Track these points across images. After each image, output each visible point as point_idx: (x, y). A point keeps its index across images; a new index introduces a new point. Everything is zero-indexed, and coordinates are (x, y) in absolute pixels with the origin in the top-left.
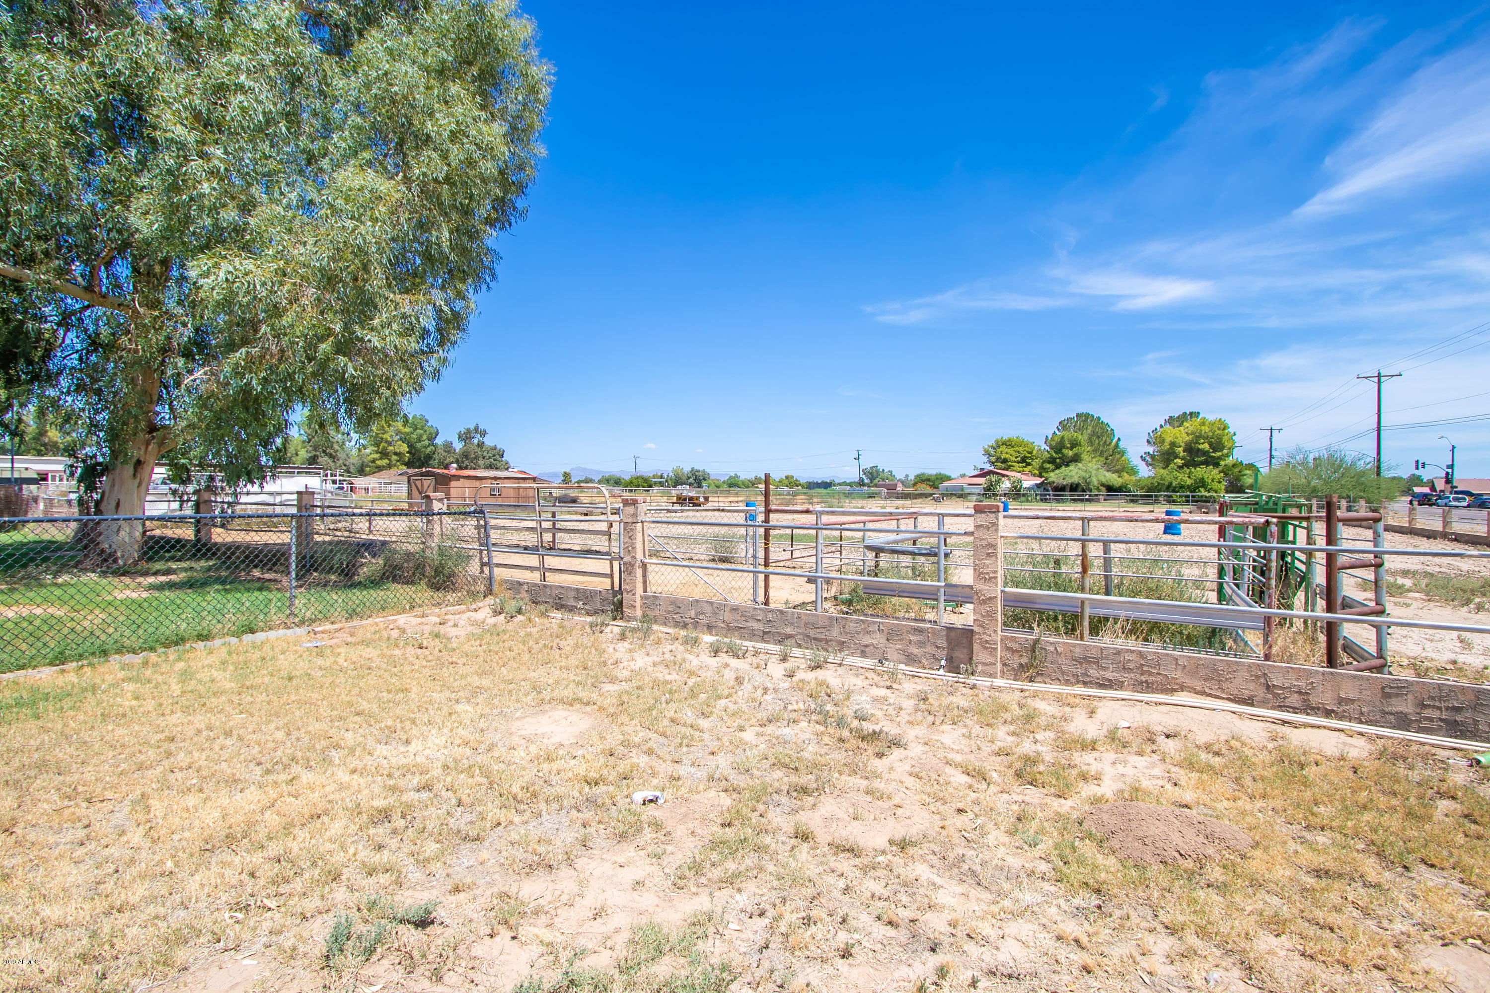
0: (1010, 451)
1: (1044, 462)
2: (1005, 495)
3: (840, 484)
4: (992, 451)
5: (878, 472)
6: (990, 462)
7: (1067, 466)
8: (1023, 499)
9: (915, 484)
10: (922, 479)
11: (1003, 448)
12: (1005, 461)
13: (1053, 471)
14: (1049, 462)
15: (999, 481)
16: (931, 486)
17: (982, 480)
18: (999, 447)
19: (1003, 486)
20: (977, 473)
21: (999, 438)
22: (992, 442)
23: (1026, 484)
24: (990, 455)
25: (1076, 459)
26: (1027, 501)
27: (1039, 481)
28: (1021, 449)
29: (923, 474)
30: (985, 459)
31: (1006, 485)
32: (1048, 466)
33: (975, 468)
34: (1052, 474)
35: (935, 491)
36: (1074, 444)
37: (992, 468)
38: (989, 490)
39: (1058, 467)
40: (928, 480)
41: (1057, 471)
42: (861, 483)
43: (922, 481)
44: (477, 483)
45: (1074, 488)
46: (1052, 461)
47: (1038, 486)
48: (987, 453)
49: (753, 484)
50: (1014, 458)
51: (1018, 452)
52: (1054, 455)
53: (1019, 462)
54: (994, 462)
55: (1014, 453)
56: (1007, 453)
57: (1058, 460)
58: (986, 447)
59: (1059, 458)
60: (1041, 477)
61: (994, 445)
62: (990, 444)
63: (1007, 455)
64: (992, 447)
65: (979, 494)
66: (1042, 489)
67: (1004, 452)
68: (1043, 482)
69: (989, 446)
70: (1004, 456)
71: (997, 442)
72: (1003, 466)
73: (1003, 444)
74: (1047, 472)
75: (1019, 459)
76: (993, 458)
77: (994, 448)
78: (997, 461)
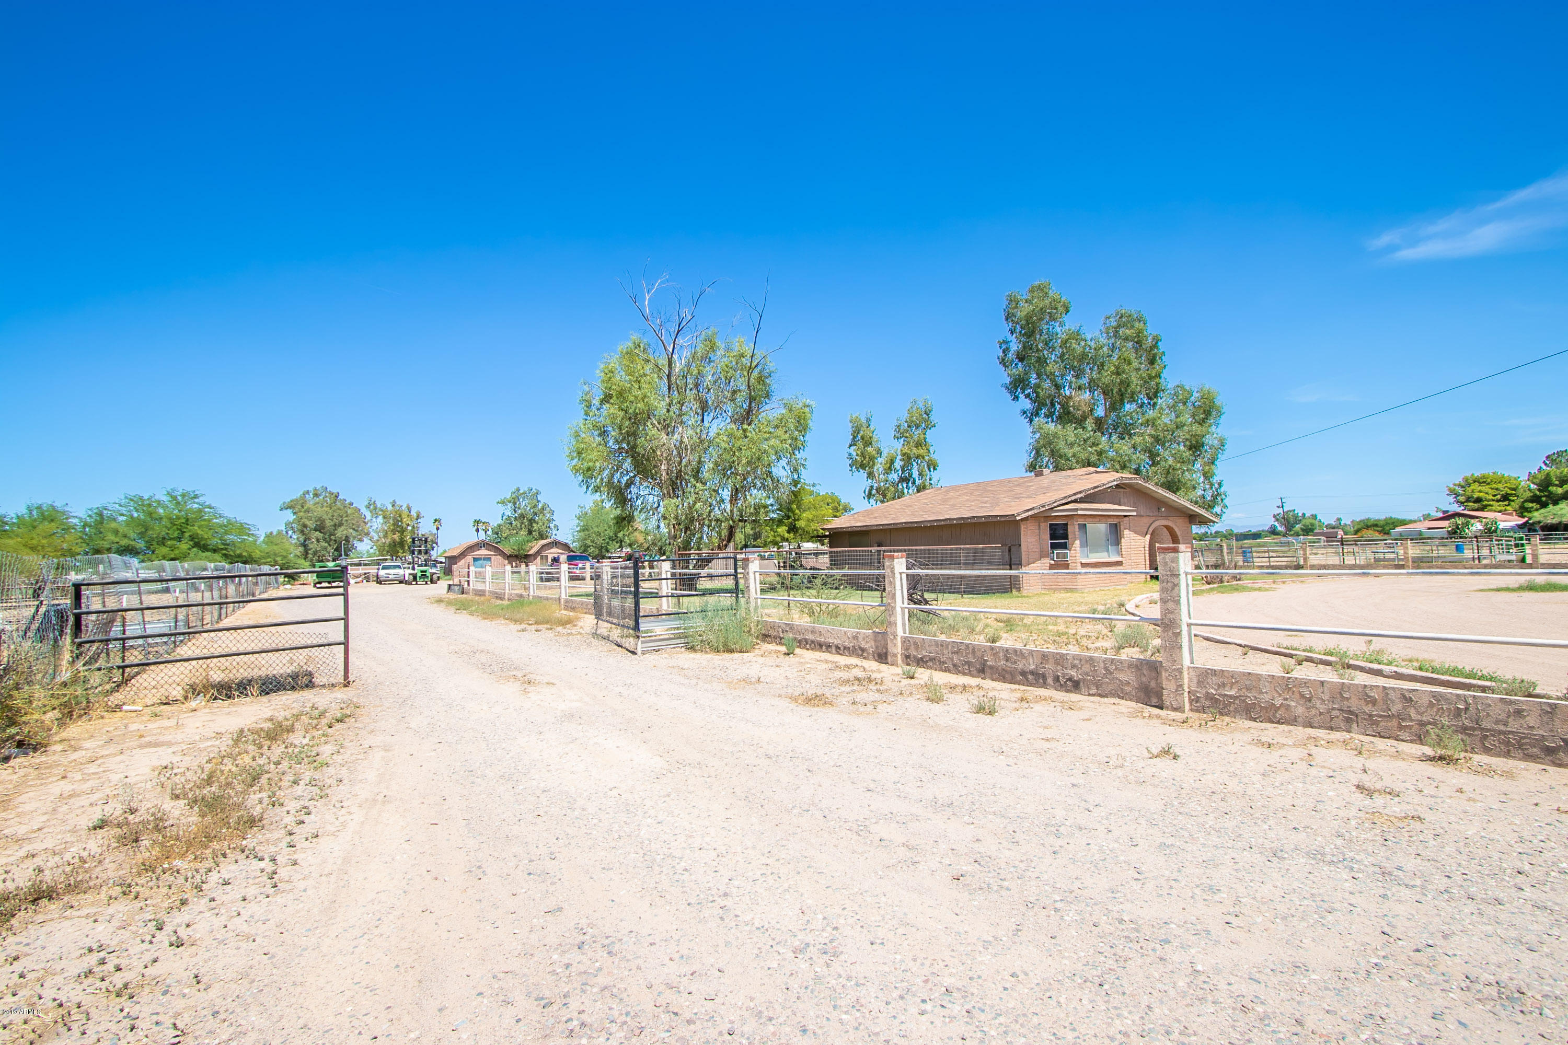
0: (1486, 488)
1: (1526, 501)
2: (1475, 538)
4: (1460, 491)
6: (1459, 502)
7: (1555, 503)
9: (1356, 532)
10: (1368, 525)
11: (1475, 486)
12: (1478, 500)
13: (1537, 510)
14: (1532, 502)
15: (1467, 524)
16: (1380, 532)
17: (1445, 524)
18: (1469, 485)
19: (1473, 528)
20: (1440, 515)
21: (1468, 475)
22: (1459, 480)
23: (1502, 525)
24: (1457, 495)
27: (1521, 521)
28: (1500, 486)
29: (1368, 519)
30: (1451, 499)
31: (1477, 526)
32: (1531, 505)
33: (1438, 510)
34: (1536, 514)
35: (1386, 537)
36: (1564, 481)
37: (1460, 509)
38: (1454, 534)
39: (1544, 505)
40: (1376, 525)
41: (1542, 511)
43: (1368, 527)
46: (1535, 499)
47: (1521, 527)
48: (1452, 492)
50: (1491, 497)
51: (1497, 489)
52: (1538, 493)
53: (1498, 501)
54: (1462, 503)
55: (1490, 491)
56: (1480, 492)
57: (1544, 499)
58: (1451, 486)
59: (1545, 496)
60: (1523, 517)
61: (1463, 483)
62: (1457, 482)
63: (1481, 495)
64: (1459, 485)
65: (1442, 538)
66: (1526, 529)
67: (1477, 491)
68: (1527, 522)
69: (1455, 485)
70: (1476, 495)
71: (1466, 480)
72: (1476, 505)
73: (1474, 482)
74: (1530, 512)
75: (1499, 497)
76: (1462, 499)
77: (1463, 487)
78: (1468, 501)
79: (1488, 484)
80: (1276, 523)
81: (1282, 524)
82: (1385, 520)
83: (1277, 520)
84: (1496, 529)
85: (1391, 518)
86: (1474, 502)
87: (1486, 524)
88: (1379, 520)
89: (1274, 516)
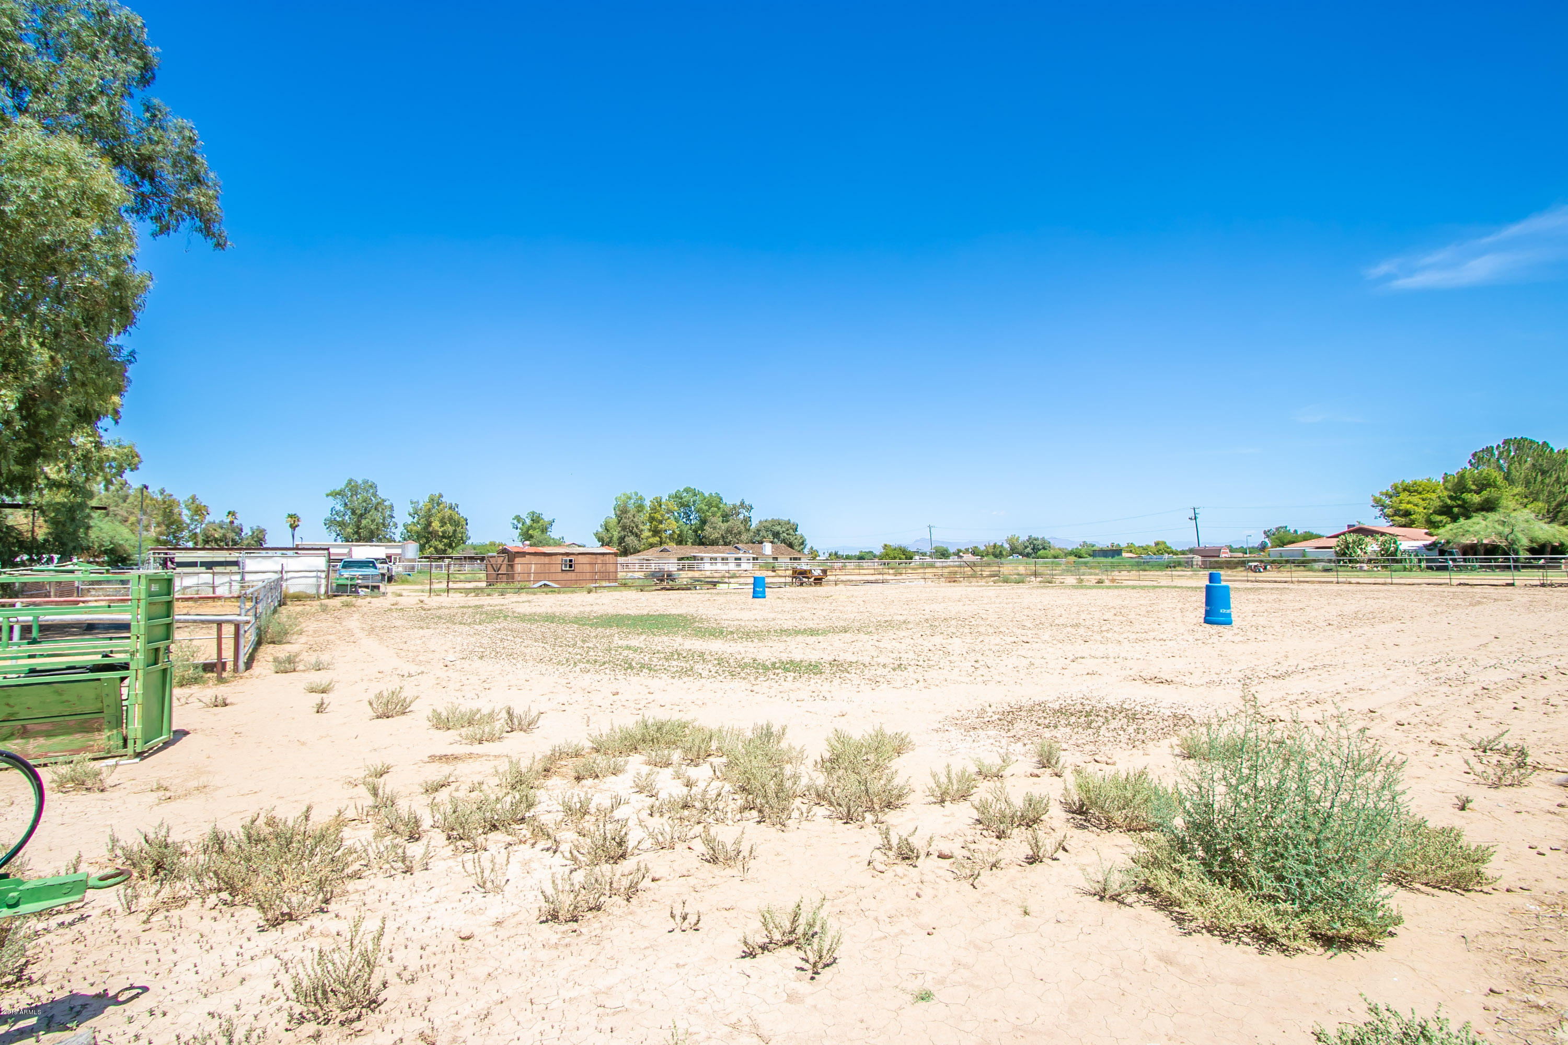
0: (1416, 499)
2: (1365, 561)
4: (1387, 501)
6: (1383, 515)
7: (1470, 517)
8: (1399, 566)
11: (1404, 496)
12: (1407, 514)
13: (1446, 525)
14: (1441, 513)
15: (1359, 542)
18: (1397, 494)
19: (1370, 549)
21: (1398, 481)
22: (1387, 487)
23: (1404, 545)
24: (1384, 506)
25: (1489, 506)
26: (1405, 569)
27: (1429, 540)
28: (1433, 496)
30: (1377, 512)
32: (1439, 518)
34: (1445, 530)
36: (1483, 485)
38: (1344, 554)
39: (1455, 519)
41: (1452, 526)
44: (546, 560)
45: (1492, 550)
46: (1446, 510)
47: (1425, 548)
48: (1378, 503)
51: (1429, 500)
52: (1449, 502)
54: (1388, 516)
56: (1409, 503)
57: (1456, 510)
58: (1377, 495)
59: (1457, 506)
60: (1431, 535)
61: (1390, 491)
62: (1384, 491)
63: (1409, 506)
64: (1387, 494)
66: (1434, 552)
67: (1406, 502)
68: (1435, 541)
69: (1382, 494)
70: (1404, 506)
71: (1395, 488)
72: (1403, 520)
73: (1404, 490)
74: (1438, 527)
76: (1388, 511)
77: (1391, 497)
78: (1395, 514)
79: (1420, 493)
84: (1396, 550)
87: (1383, 543)
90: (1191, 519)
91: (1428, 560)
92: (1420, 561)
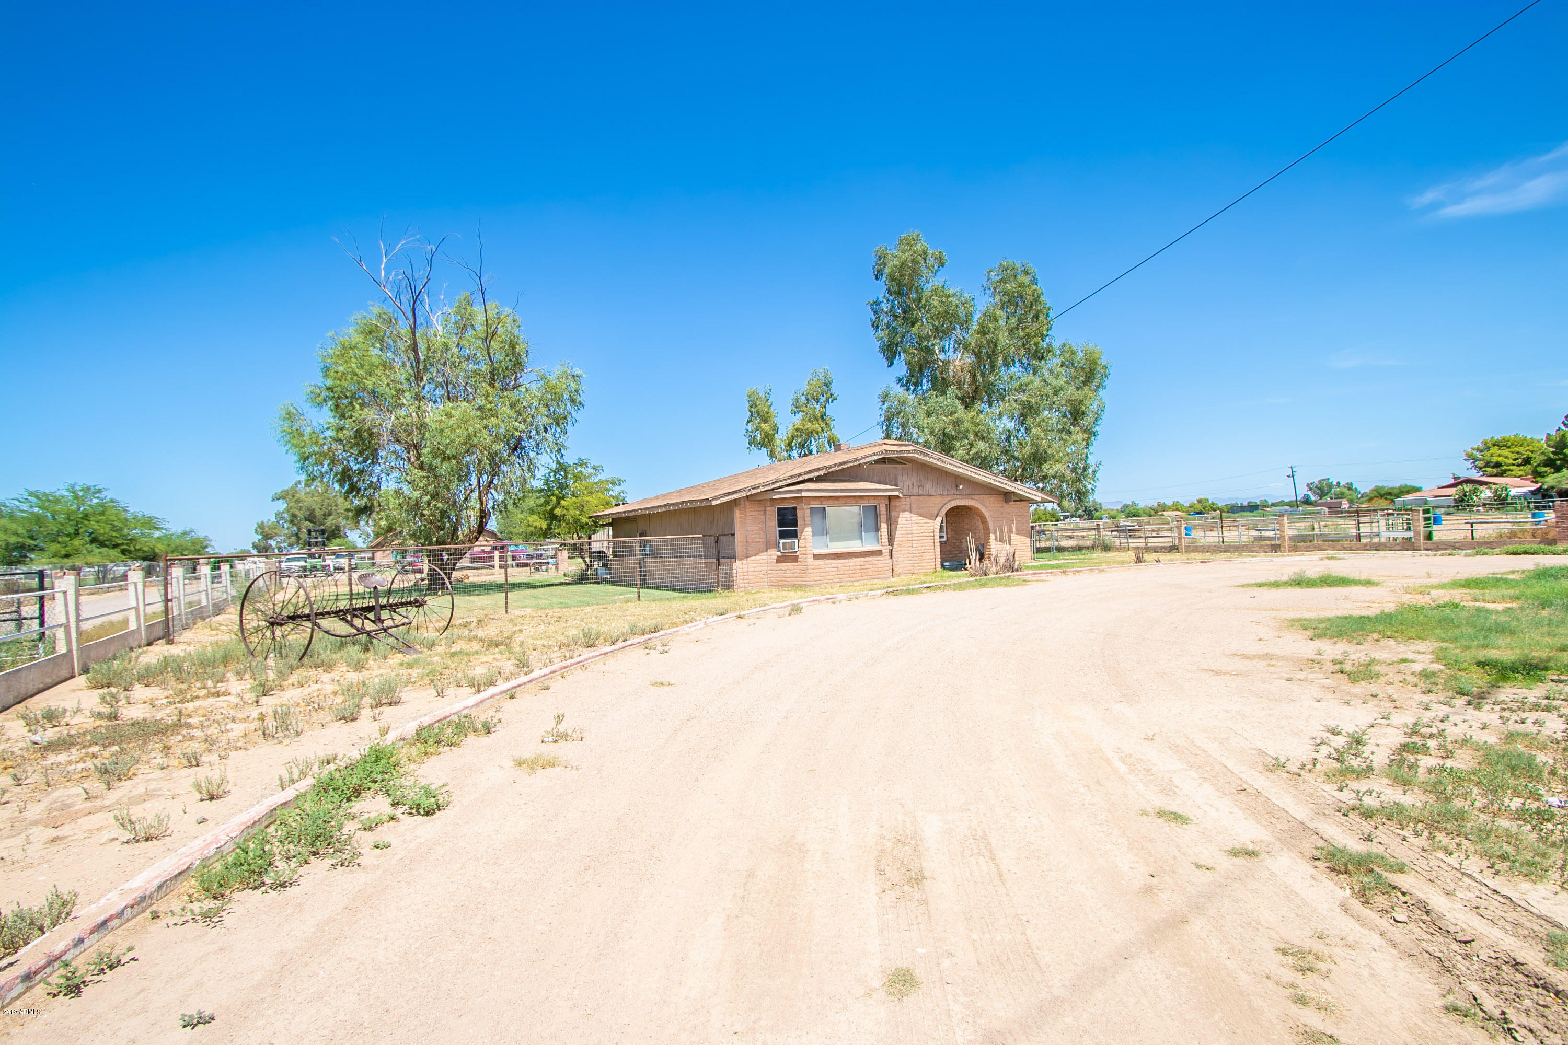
0: (1505, 452)
1: (1539, 465)
2: (1484, 505)
3: (1273, 505)
4: (1479, 456)
5: (1330, 486)
6: (1476, 467)
8: (1510, 508)
9: (1370, 501)
10: (1380, 493)
11: (1494, 450)
12: (1498, 465)
13: (1551, 474)
14: (1545, 466)
15: (1477, 491)
16: (1387, 500)
17: (1455, 490)
18: (1488, 449)
19: (1482, 495)
20: (1451, 481)
21: (1488, 438)
22: (1478, 444)
23: (1513, 492)
24: (1475, 460)
26: (1516, 510)
27: (1534, 487)
28: (1521, 449)
29: (1381, 487)
30: (1469, 464)
31: (1486, 493)
32: (1544, 469)
33: (1451, 476)
34: (1550, 478)
35: (1389, 506)
37: (1474, 475)
38: (1461, 501)
39: (1558, 469)
40: (1387, 494)
41: (1556, 475)
42: (1307, 501)
43: (1381, 496)
46: (1549, 463)
47: (1534, 493)
48: (1470, 457)
49: (1156, 512)
50: (1511, 461)
51: (1518, 453)
52: (1552, 456)
53: (1519, 465)
54: (1480, 468)
55: (1510, 455)
56: (1499, 456)
57: (1558, 462)
58: (1469, 450)
59: (1560, 459)
60: (1536, 482)
61: (1481, 447)
62: (1476, 447)
63: (1500, 459)
64: (1478, 450)
65: (1449, 507)
66: (1540, 496)
67: (1496, 455)
68: (1541, 487)
69: (1473, 449)
70: (1495, 459)
71: (1485, 443)
72: (1495, 471)
73: (1494, 445)
74: (1543, 477)
75: (1520, 461)
76: (1480, 464)
77: (1481, 451)
78: (1486, 466)
79: (1509, 447)
80: (1309, 493)
81: (1315, 493)
82: (1400, 488)
83: (1310, 489)
84: (1507, 495)
85: (1406, 486)
86: (1493, 467)
87: (1496, 491)
88: (1393, 488)
89: (1308, 485)
90: (1289, 476)
91: (1535, 502)
92: (1529, 503)
